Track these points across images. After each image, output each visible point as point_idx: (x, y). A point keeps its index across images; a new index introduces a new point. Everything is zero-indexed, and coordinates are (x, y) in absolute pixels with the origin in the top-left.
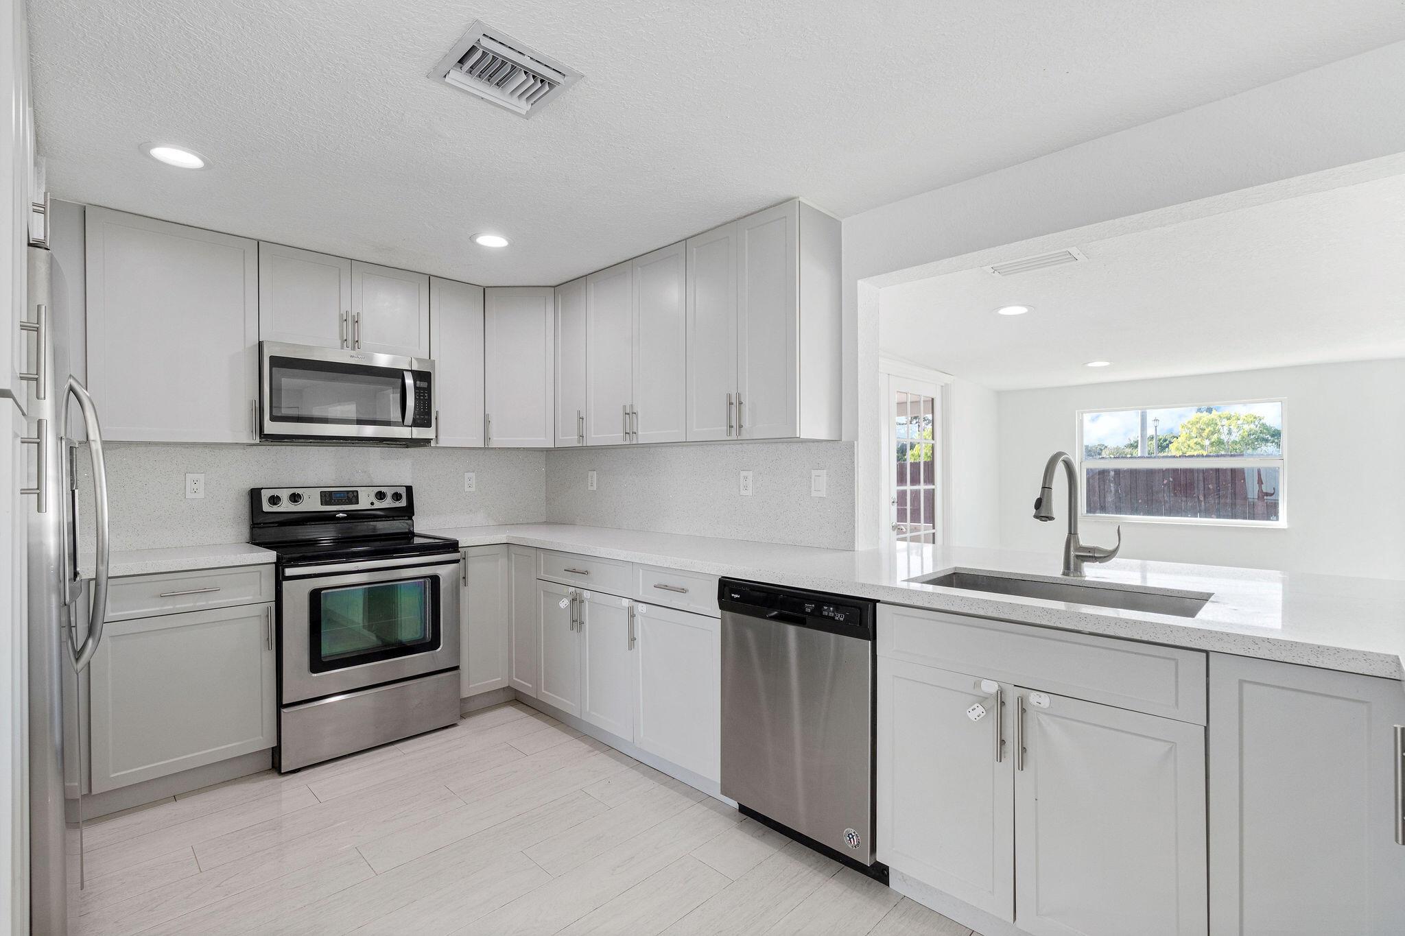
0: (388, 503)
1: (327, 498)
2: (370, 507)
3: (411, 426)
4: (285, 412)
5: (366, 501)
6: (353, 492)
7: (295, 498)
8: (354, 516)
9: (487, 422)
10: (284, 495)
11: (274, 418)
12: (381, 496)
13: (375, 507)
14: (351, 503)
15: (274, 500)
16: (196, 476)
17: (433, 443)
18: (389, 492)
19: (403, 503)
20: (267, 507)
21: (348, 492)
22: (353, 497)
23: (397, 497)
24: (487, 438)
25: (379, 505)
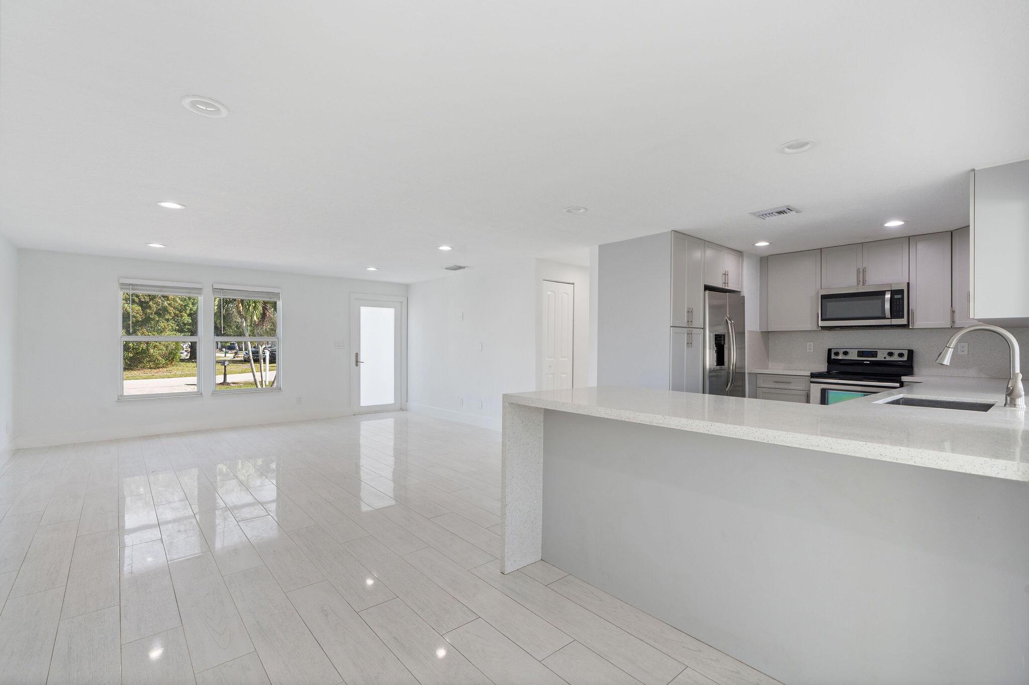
0: (895, 358)
1: (861, 354)
2: (883, 359)
3: (891, 318)
4: (828, 317)
5: (880, 357)
6: (875, 351)
7: (846, 353)
8: (874, 363)
9: (953, 312)
10: (841, 352)
11: (822, 320)
12: (891, 354)
13: (887, 359)
14: (873, 357)
15: (837, 354)
16: (810, 343)
17: (910, 327)
18: (896, 353)
19: (905, 358)
20: (833, 357)
21: (872, 352)
22: (874, 354)
23: (901, 355)
24: (953, 322)
25: (889, 359)
